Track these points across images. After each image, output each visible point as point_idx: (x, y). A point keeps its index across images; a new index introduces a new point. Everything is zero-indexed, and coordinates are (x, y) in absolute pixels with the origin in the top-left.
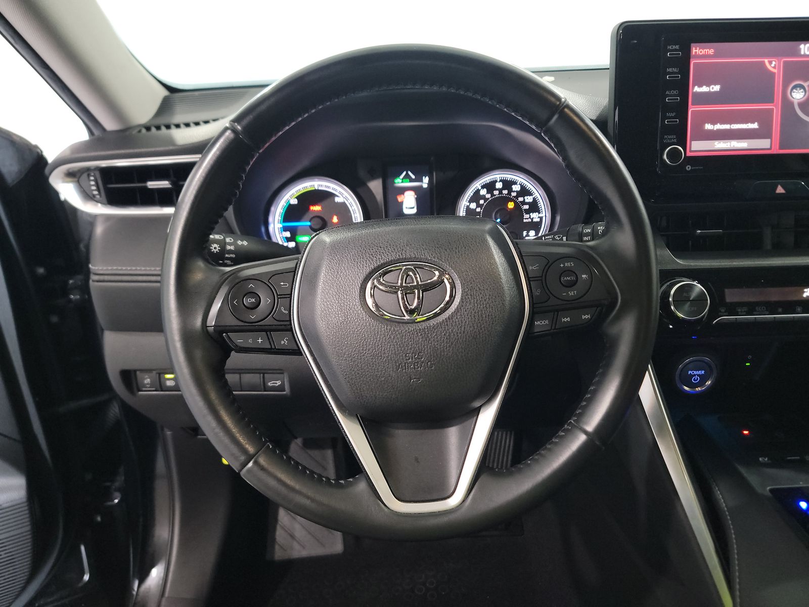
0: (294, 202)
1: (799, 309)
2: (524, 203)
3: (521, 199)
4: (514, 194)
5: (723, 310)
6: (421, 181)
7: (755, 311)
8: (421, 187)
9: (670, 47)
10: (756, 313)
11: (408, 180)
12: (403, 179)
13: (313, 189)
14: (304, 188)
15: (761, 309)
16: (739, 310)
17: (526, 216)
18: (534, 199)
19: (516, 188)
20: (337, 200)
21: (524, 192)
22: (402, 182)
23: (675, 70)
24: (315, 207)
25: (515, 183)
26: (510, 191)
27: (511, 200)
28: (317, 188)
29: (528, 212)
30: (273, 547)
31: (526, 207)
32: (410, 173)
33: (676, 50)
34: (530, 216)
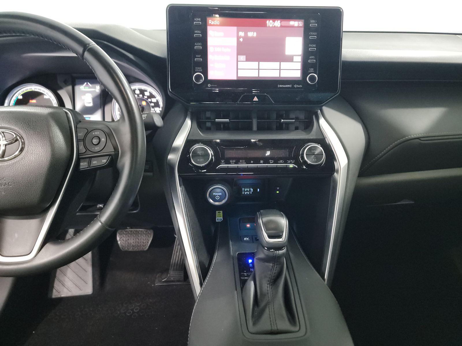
0: (21, 97)
1: (262, 162)
2: (151, 102)
3: (149, 100)
4: (146, 97)
5: (223, 162)
6: (95, 88)
7: (239, 162)
8: (95, 91)
9: (196, 19)
10: (240, 163)
11: (88, 88)
12: (84, 87)
13: (31, 90)
14: (26, 90)
15: (242, 161)
16: (231, 162)
17: (152, 109)
18: (157, 100)
19: (147, 94)
20: (45, 97)
21: (152, 96)
22: (85, 88)
23: (199, 32)
24: (32, 101)
25: (146, 91)
26: (144, 95)
27: (144, 100)
28: (33, 90)
29: (153, 107)
30: (52, 291)
31: (153, 104)
32: (88, 83)
33: (198, 21)
34: (154, 109)
